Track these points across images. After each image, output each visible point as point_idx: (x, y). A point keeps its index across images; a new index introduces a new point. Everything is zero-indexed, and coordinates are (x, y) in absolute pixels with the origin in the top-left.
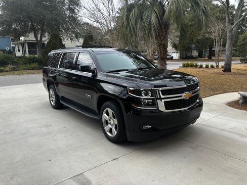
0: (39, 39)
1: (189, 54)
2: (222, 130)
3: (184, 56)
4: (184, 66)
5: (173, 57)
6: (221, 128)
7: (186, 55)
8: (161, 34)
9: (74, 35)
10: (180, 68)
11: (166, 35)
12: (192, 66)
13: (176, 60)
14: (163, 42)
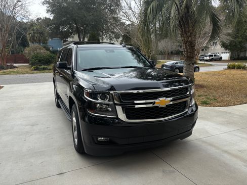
0: (82, 40)
1: (242, 55)
2: (226, 152)
3: (236, 57)
4: (229, 68)
5: (221, 58)
6: (226, 148)
7: (238, 55)
8: (187, 29)
9: (113, 36)
10: (224, 70)
11: (193, 30)
12: (239, 68)
13: (225, 61)
14: (190, 39)
